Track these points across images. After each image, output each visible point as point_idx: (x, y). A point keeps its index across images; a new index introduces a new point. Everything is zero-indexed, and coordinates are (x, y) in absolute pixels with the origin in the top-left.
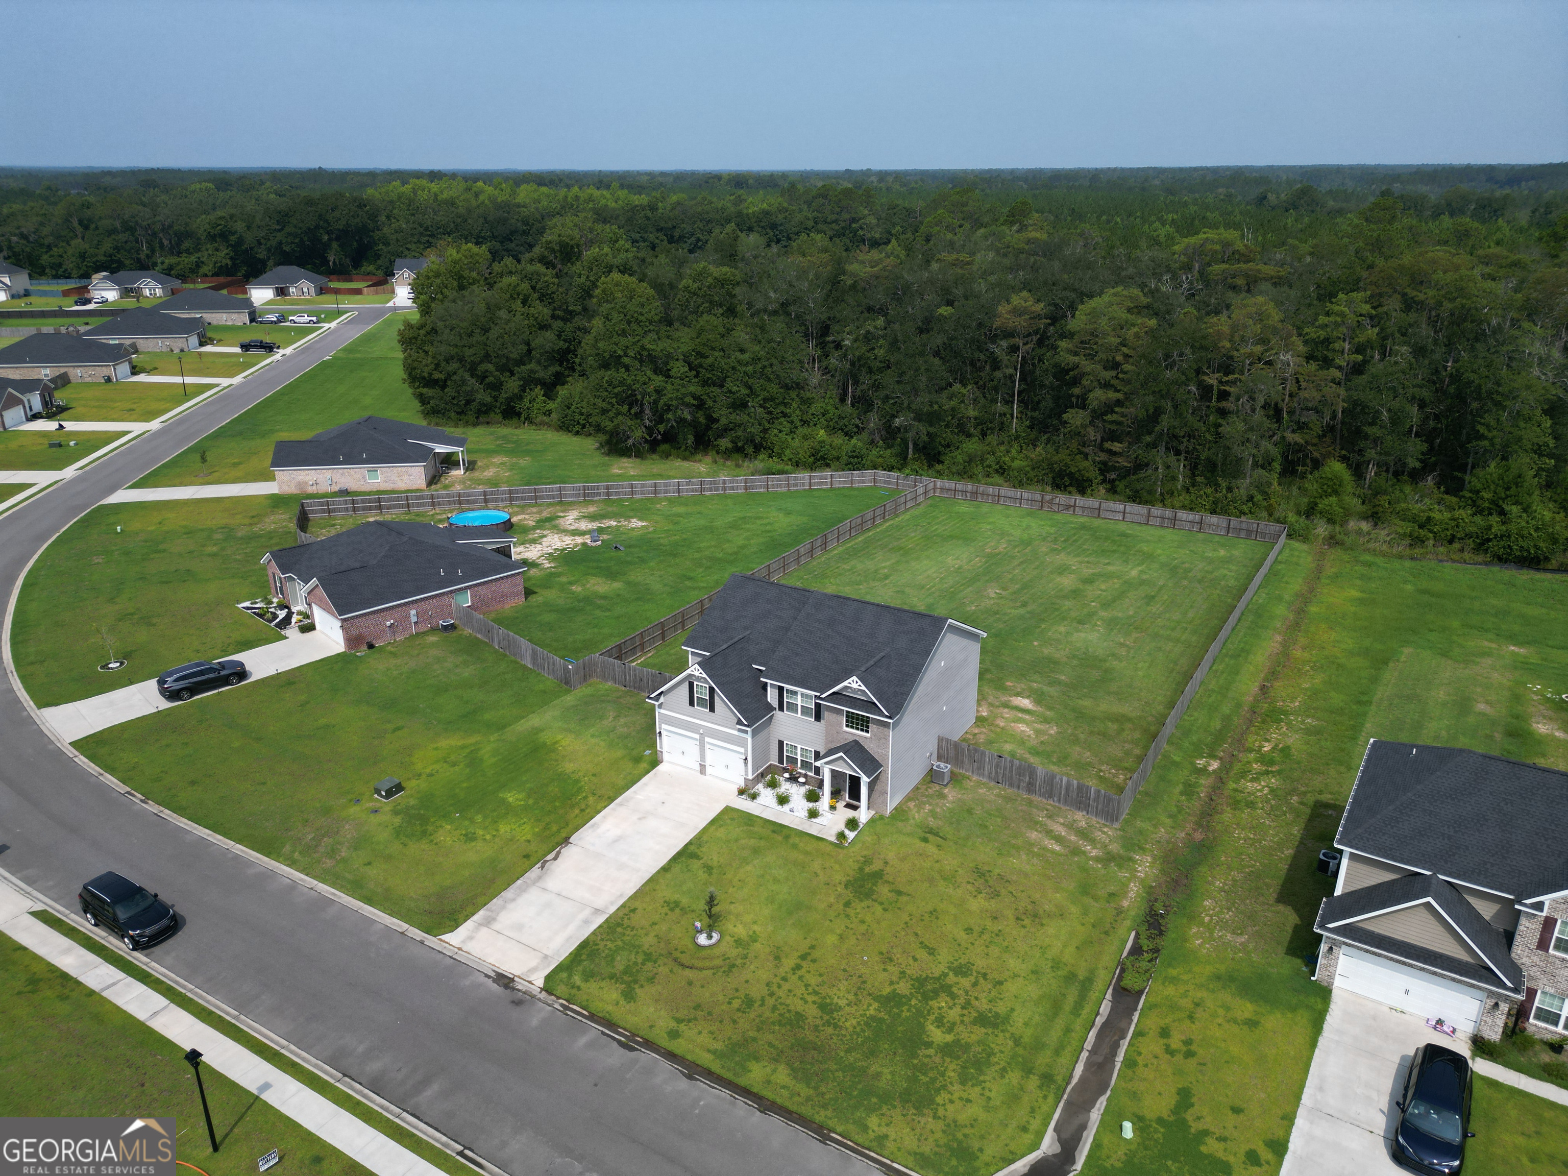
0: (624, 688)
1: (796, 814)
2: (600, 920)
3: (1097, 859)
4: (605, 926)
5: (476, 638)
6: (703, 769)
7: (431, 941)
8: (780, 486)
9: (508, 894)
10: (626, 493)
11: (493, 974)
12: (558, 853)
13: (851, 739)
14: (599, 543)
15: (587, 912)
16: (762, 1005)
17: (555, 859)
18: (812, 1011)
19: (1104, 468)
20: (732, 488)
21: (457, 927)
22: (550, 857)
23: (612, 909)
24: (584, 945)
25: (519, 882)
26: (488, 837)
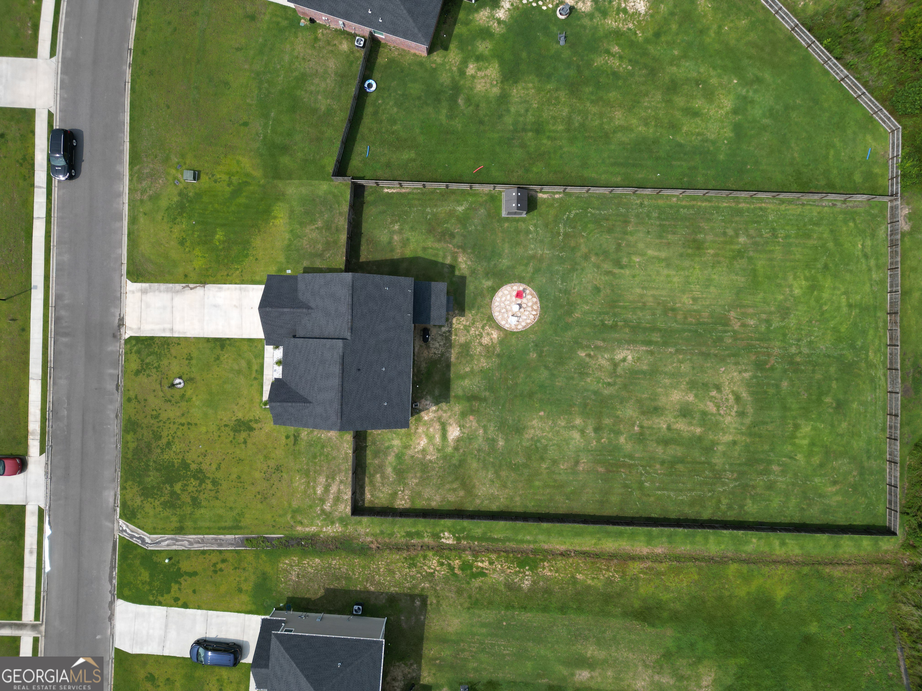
2: (168, 334)
4: (166, 339)
7: (124, 278)
9: (163, 286)
11: (122, 316)
12: (196, 287)
15: (168, 326)
17: (191, 289)
21: (135, 282)
22: (191, 286)
23: (176, 335)
24: (152, 338)
25: (171, 285)
26: (187, 250)
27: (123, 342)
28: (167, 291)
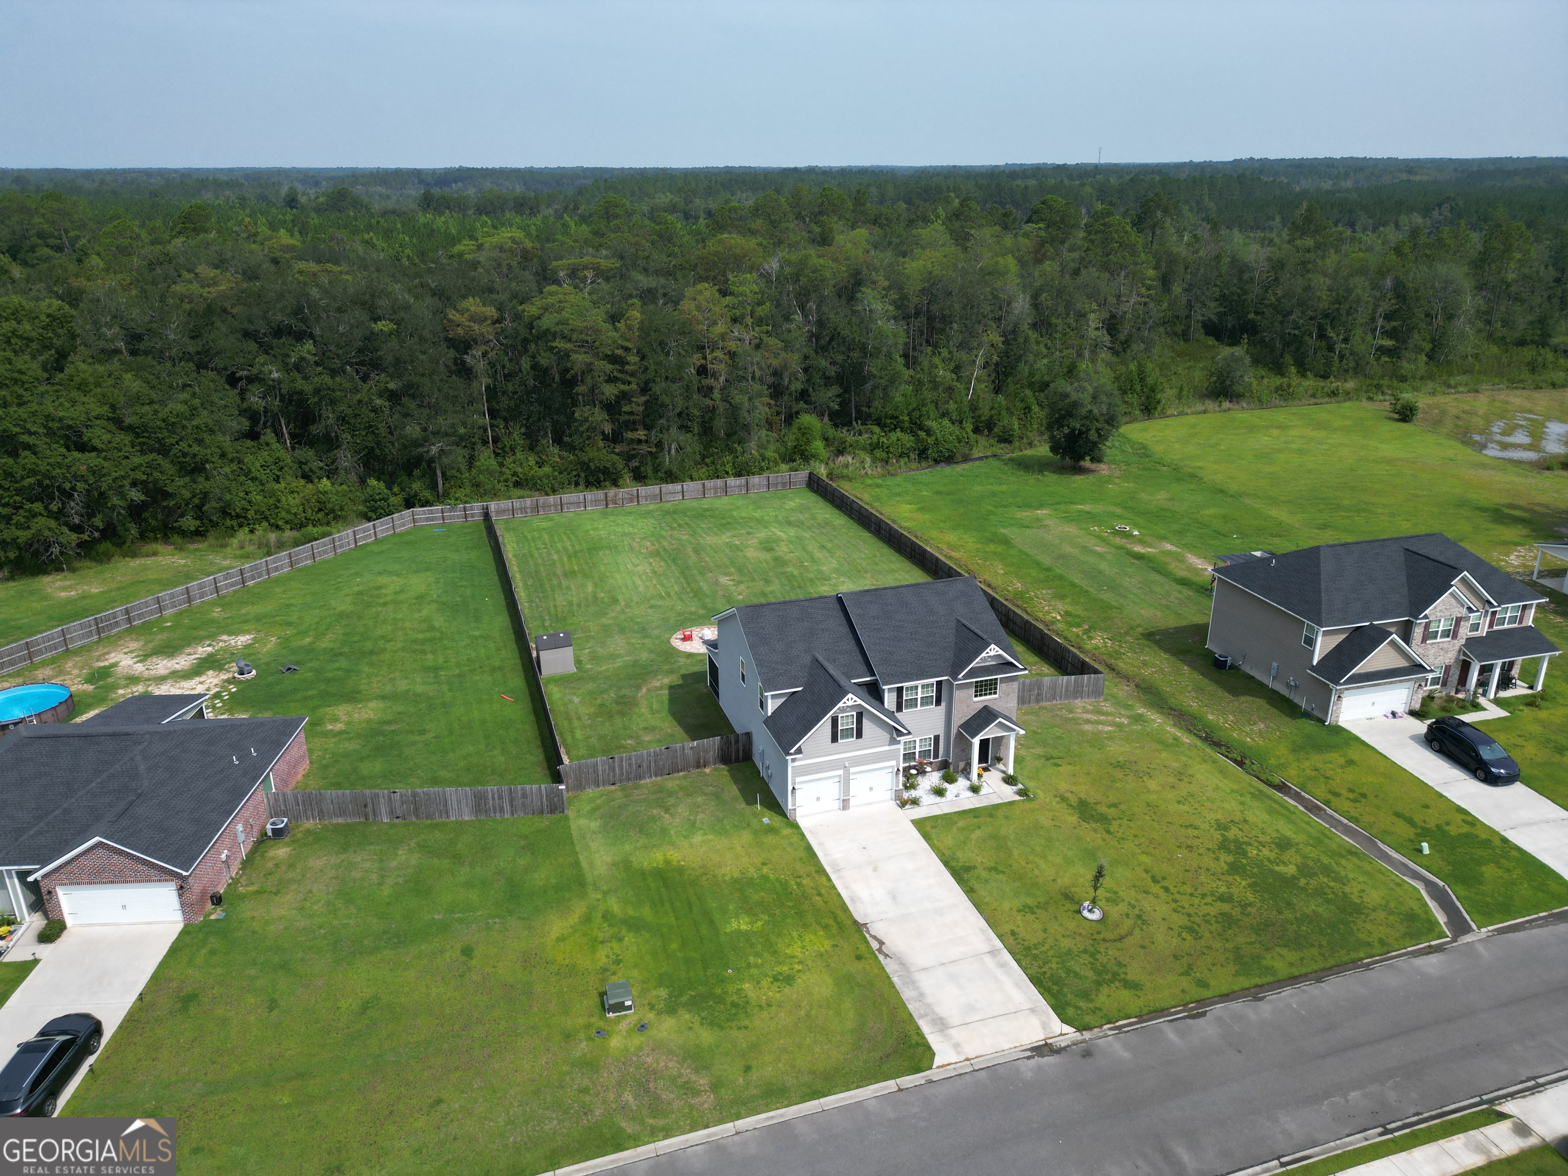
0: (613, 787)
1: (962, 796)
2: (1007, 957)
3: (1130, 724)
4: (1019, 957)
6: (845, 804)
7: (933, 1074)
8: (325, 552)
9: (907, 994)
10: (151, 613)
11: (1029, 1054)
12: (875, 938)
13: (981, 706)
14: (254, 672)
15: (989, 961)
16: (1199, 926)
17: (881, 943)
18: (1226, 907)
19: (629, 457)
20: (276, 569)
21: (929, 1048)
22: (875, 945)
23: (998, 944)
24: (1036, 981)
25: (895, 980)
26: (798, 967)
27: (1087, 1035)
28: (913, 983)
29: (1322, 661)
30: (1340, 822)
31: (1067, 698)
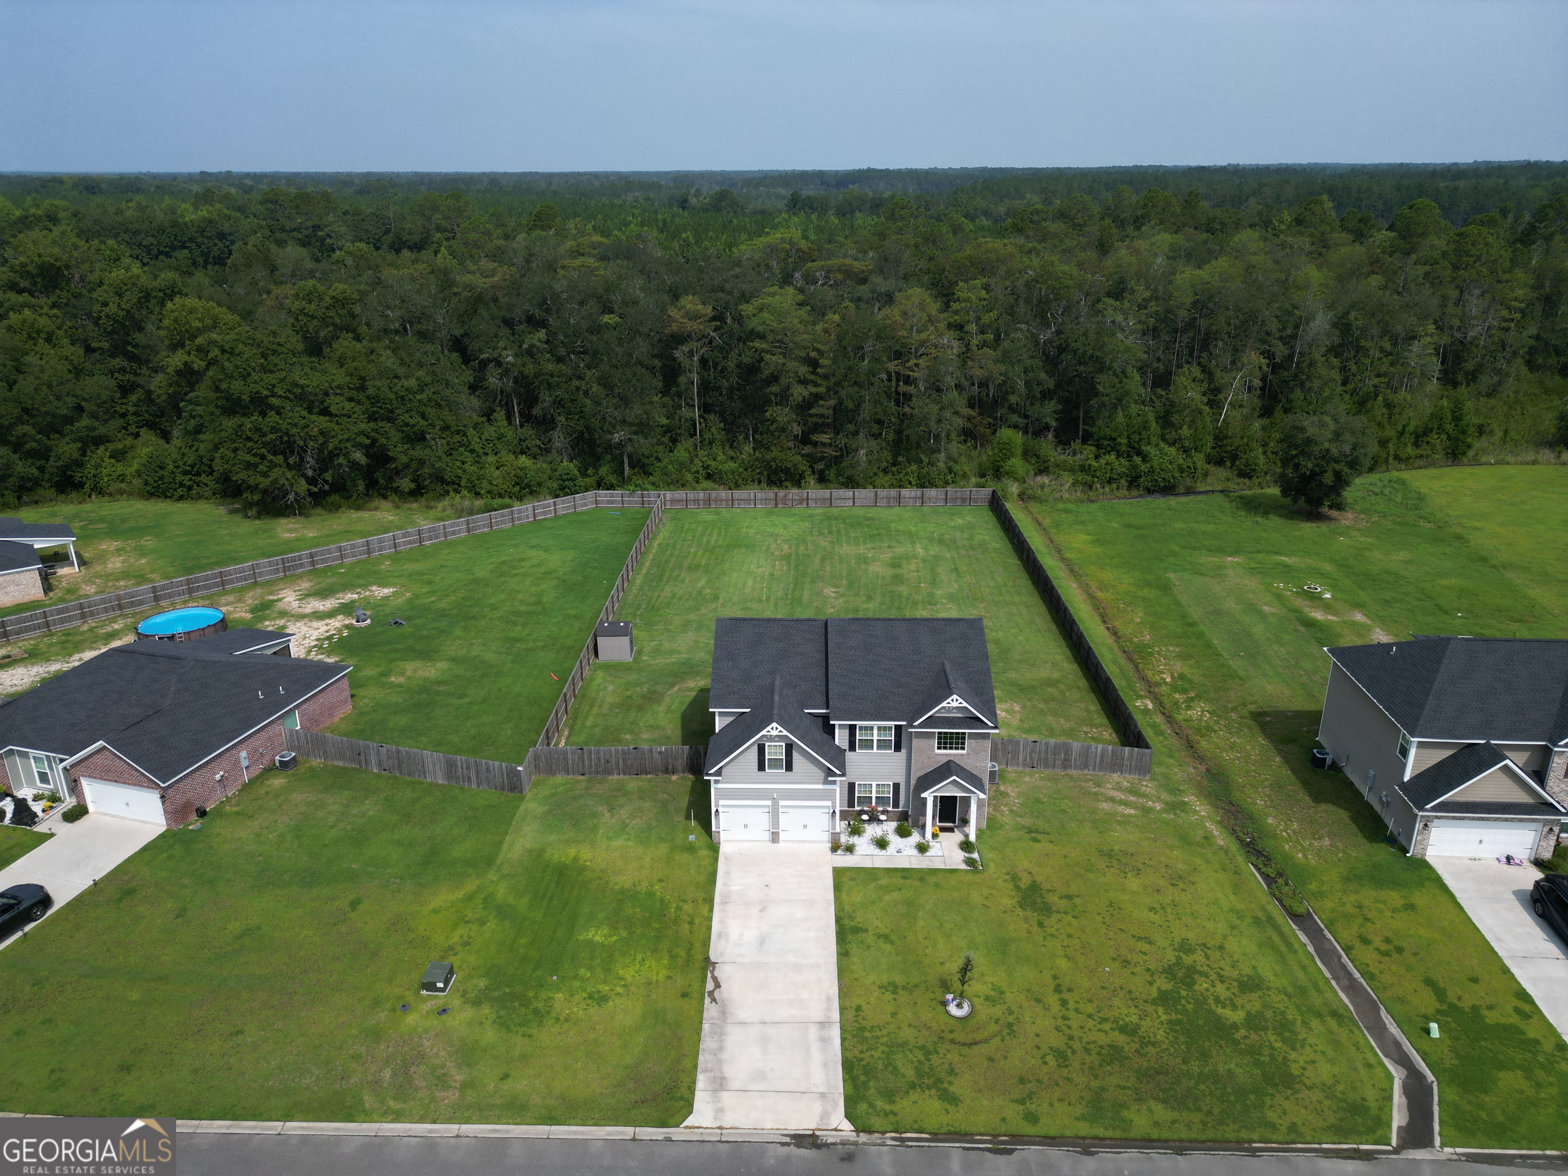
0: (582, 778)
1: (905, 853)
2: (835, 1033)
3: (1163, 811)
4: (847, 1035)
5: (337, 767)
6: (775, 837)
7: (676, 1133)
8: (503, 522)
9: (707, 1043)
10: (334, 559)
11: (788, 1139)
12: (715, 979)
13: (945, 760)
14: (369, 621)
15: (813, 1033)
16: (1074, 1052)
17: (718, 985)
18: (1120, 1039)
19: (812, 459)
20: (454, 533)
21: (691, 1105)
22: (710, 986)
23: (836, 1016)
24: (848, 1066)
25: (706, 1027)
26: (619, 990)
27: (863, 1138)
28: (720, 1034)
29: (1415, 779)
30: (1350, 974)
31: (1101, 770)
